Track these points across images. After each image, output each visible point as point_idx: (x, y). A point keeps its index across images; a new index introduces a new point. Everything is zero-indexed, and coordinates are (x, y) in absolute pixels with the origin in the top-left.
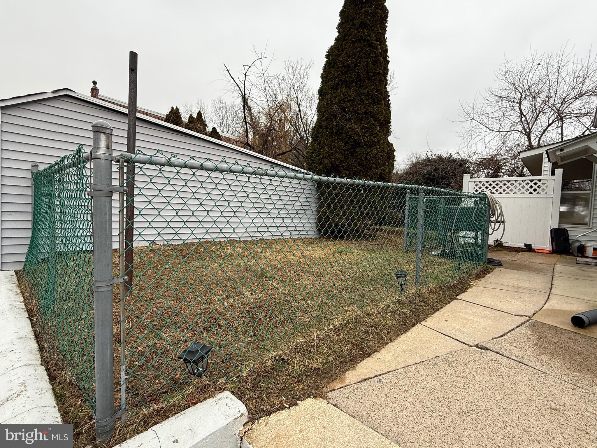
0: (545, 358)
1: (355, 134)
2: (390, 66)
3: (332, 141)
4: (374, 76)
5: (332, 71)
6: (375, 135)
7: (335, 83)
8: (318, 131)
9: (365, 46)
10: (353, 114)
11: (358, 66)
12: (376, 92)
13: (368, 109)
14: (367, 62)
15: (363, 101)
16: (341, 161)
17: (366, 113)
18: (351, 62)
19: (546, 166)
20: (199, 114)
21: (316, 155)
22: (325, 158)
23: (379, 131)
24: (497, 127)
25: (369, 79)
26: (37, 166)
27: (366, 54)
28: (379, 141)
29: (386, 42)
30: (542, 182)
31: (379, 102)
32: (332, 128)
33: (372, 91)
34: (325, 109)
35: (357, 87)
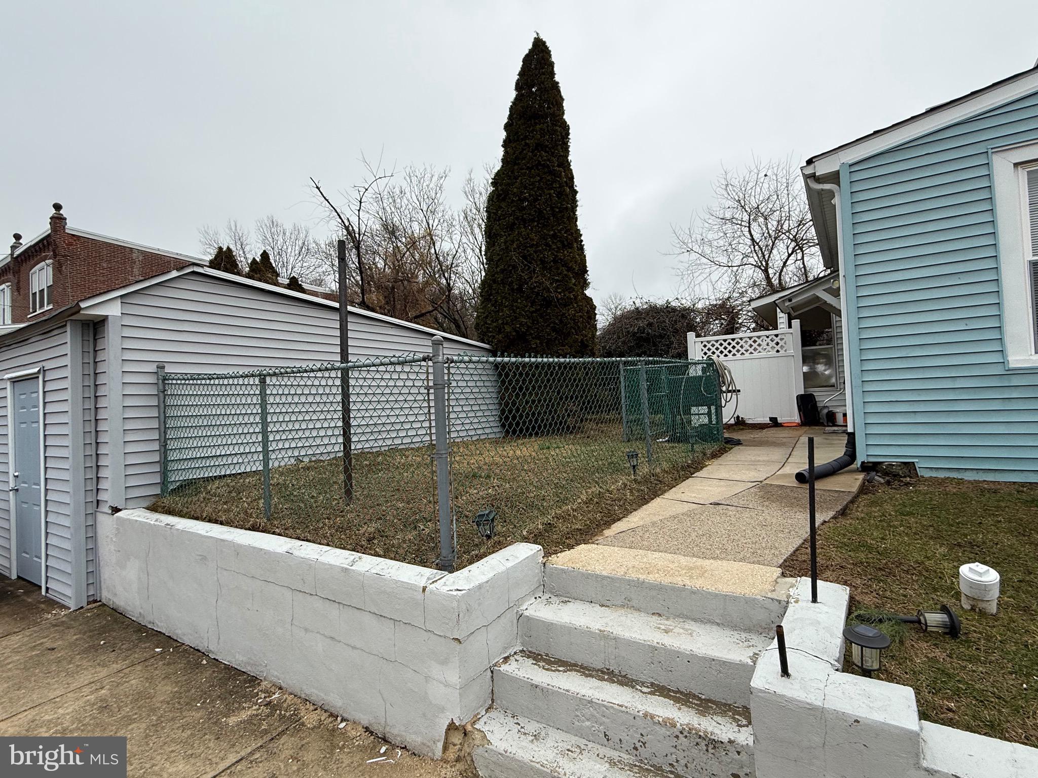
0: (767, 503)
1: (544, 289)
2: (578, 197)
3: (513, 301)
4: (560, 212)
5: (503, 205)
6: (571, 290)
7: (509, 222)
8: (490, 286)
9: (545, 173)
10: (539, 263)
11: (539, 200)
12: (565, 233)
13: (556, 256)
14: (550, 194)
15: (550, 246)
16: (528, 327)
17: (555, 261)
18: (529, 195)
20: (265, 255)
21: (492, 321)
22: (507, 324)
23: (574, 284)
24: (724, 260)
25: (554, 215)
26: (163, 367)
27: (547, 184)
28: (576, 297)
29: (570, 165)
30: (779, 337)
31: (570, 246)
32: (512, 282)
33: (560, 231)
34: (498, 257)
35: (539, 227)
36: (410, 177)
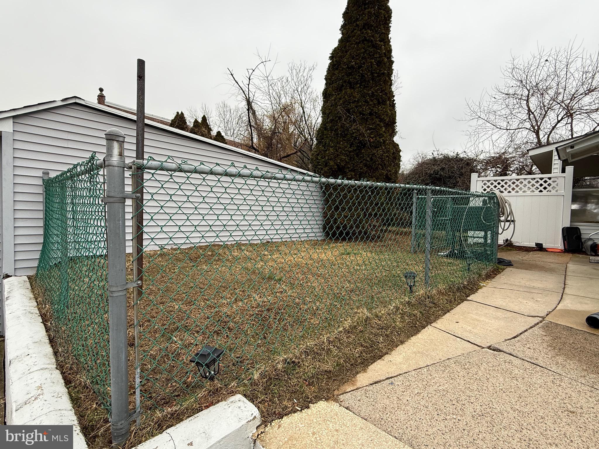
0: (560, 359)
1: (360, 135)
2: (394, 67)
3: (337, 143)
4: (378, 76)
5: (336, 72)
6: (381, 136)
7: (339, 84)
8: (323, 132)
9: (369, 47)
10: (358, 115)
11: (362, 67)
12: (380, 93)
13: (373, 110)
14: (371, 62)
15: (368, 102)
16: (346, 162)
17: (371, 114)
18: (355, 63)
19: (557, 164)
20: (204, 118)
21: (322, 157)
22: (331, 160)
23: (384, 132)
24: (504, 125)
25: (373, 79)
26: (48, 174)
27: (369, 55)
28: (384, 142)
29: (390, 42)
31: (384, 103)
32: (337, 129)
33: (376, 91)
34: (330, 111)
35: (361, 88)
36: (292, 70)
